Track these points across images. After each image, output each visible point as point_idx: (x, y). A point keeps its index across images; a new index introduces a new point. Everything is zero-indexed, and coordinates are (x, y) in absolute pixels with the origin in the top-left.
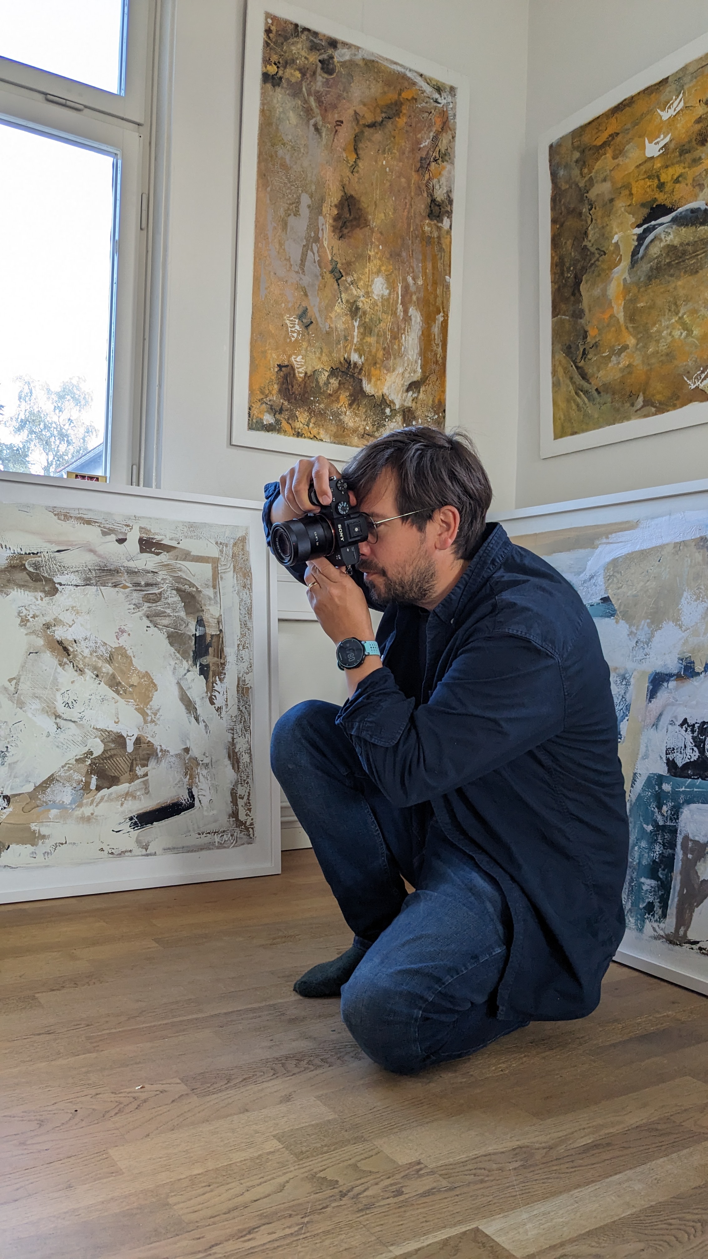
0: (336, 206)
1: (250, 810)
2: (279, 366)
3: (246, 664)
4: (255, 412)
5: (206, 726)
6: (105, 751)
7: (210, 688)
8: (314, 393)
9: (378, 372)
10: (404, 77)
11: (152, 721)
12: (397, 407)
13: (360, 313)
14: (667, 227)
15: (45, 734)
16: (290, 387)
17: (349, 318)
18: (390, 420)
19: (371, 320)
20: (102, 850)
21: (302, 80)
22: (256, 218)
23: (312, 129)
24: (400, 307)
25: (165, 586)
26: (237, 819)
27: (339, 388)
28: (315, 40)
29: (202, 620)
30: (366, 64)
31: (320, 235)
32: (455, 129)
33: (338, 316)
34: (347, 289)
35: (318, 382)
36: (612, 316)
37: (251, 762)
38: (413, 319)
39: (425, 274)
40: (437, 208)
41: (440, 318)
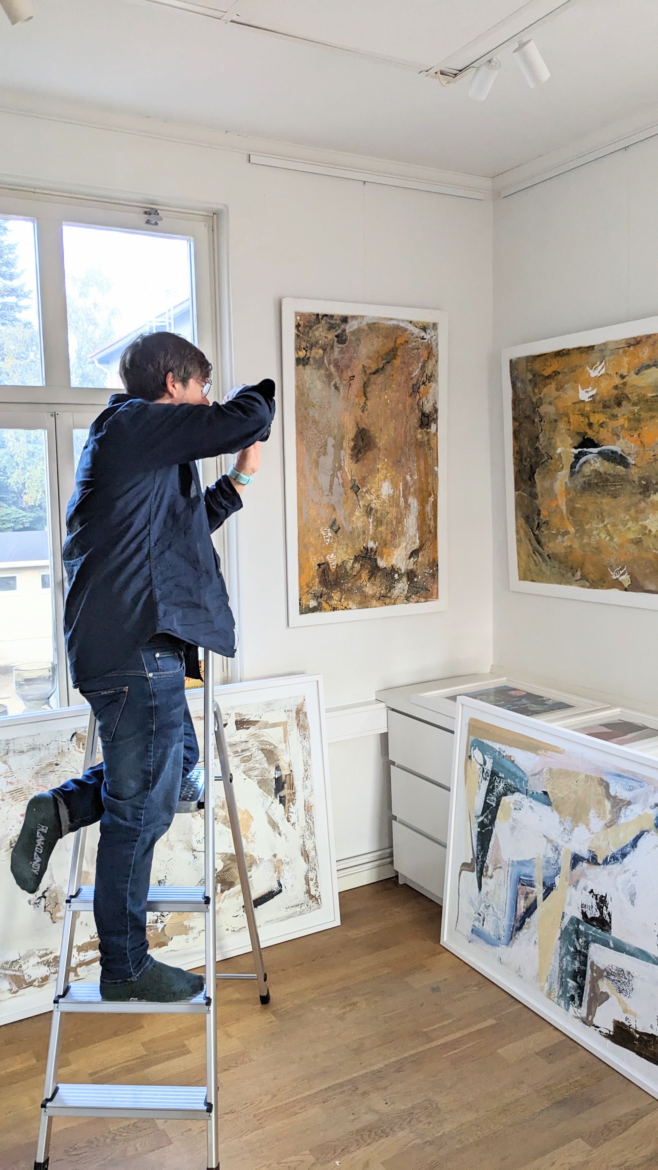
0: (352, 440)
1: (317, 887)
2: (319, 565)
3: (310, 790)
4: (304, 601)
5: (286, 837)
6: (224, 867)
7: (287, 811)
8: (343, 577)
9: (387, 550)
10: (398, 328)
11: (252, 841)
12: (403, 571)
13: (373, 512)
14: (595, 457)
15: (187, 863)
16: (327, 577)
17: (365, 517)
18: (398, 582)
19: (381, 514)
20: (227, 930)
21: (324, 355)
22: (297, 465)
23: (333, 388)
24: (402, 499)
25: (254, 749)
26: (310, 894)
27: (361, 569)
28: (331, 321)
29: (279, 766)
30: (369, 327)
31: (342, 465)
32: (438, 355)
33: (358, 518)
34: (363, 497)
35: (346, 569)
36: (557, 506)
37: (316, 855)
38: (412, 505)
39: (419, 470)
40: (426, 418)
41: (431, 499)
